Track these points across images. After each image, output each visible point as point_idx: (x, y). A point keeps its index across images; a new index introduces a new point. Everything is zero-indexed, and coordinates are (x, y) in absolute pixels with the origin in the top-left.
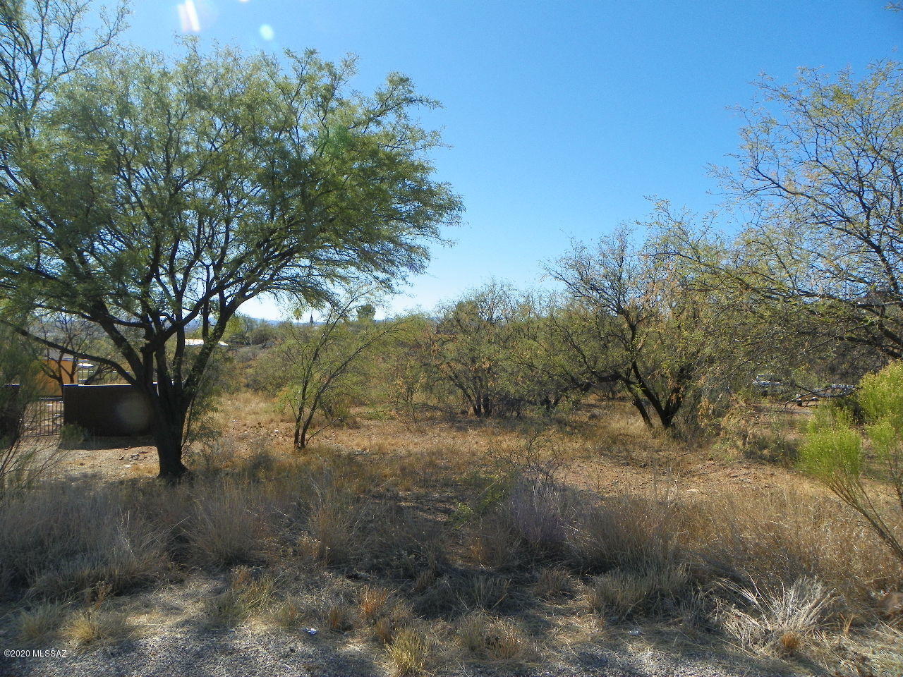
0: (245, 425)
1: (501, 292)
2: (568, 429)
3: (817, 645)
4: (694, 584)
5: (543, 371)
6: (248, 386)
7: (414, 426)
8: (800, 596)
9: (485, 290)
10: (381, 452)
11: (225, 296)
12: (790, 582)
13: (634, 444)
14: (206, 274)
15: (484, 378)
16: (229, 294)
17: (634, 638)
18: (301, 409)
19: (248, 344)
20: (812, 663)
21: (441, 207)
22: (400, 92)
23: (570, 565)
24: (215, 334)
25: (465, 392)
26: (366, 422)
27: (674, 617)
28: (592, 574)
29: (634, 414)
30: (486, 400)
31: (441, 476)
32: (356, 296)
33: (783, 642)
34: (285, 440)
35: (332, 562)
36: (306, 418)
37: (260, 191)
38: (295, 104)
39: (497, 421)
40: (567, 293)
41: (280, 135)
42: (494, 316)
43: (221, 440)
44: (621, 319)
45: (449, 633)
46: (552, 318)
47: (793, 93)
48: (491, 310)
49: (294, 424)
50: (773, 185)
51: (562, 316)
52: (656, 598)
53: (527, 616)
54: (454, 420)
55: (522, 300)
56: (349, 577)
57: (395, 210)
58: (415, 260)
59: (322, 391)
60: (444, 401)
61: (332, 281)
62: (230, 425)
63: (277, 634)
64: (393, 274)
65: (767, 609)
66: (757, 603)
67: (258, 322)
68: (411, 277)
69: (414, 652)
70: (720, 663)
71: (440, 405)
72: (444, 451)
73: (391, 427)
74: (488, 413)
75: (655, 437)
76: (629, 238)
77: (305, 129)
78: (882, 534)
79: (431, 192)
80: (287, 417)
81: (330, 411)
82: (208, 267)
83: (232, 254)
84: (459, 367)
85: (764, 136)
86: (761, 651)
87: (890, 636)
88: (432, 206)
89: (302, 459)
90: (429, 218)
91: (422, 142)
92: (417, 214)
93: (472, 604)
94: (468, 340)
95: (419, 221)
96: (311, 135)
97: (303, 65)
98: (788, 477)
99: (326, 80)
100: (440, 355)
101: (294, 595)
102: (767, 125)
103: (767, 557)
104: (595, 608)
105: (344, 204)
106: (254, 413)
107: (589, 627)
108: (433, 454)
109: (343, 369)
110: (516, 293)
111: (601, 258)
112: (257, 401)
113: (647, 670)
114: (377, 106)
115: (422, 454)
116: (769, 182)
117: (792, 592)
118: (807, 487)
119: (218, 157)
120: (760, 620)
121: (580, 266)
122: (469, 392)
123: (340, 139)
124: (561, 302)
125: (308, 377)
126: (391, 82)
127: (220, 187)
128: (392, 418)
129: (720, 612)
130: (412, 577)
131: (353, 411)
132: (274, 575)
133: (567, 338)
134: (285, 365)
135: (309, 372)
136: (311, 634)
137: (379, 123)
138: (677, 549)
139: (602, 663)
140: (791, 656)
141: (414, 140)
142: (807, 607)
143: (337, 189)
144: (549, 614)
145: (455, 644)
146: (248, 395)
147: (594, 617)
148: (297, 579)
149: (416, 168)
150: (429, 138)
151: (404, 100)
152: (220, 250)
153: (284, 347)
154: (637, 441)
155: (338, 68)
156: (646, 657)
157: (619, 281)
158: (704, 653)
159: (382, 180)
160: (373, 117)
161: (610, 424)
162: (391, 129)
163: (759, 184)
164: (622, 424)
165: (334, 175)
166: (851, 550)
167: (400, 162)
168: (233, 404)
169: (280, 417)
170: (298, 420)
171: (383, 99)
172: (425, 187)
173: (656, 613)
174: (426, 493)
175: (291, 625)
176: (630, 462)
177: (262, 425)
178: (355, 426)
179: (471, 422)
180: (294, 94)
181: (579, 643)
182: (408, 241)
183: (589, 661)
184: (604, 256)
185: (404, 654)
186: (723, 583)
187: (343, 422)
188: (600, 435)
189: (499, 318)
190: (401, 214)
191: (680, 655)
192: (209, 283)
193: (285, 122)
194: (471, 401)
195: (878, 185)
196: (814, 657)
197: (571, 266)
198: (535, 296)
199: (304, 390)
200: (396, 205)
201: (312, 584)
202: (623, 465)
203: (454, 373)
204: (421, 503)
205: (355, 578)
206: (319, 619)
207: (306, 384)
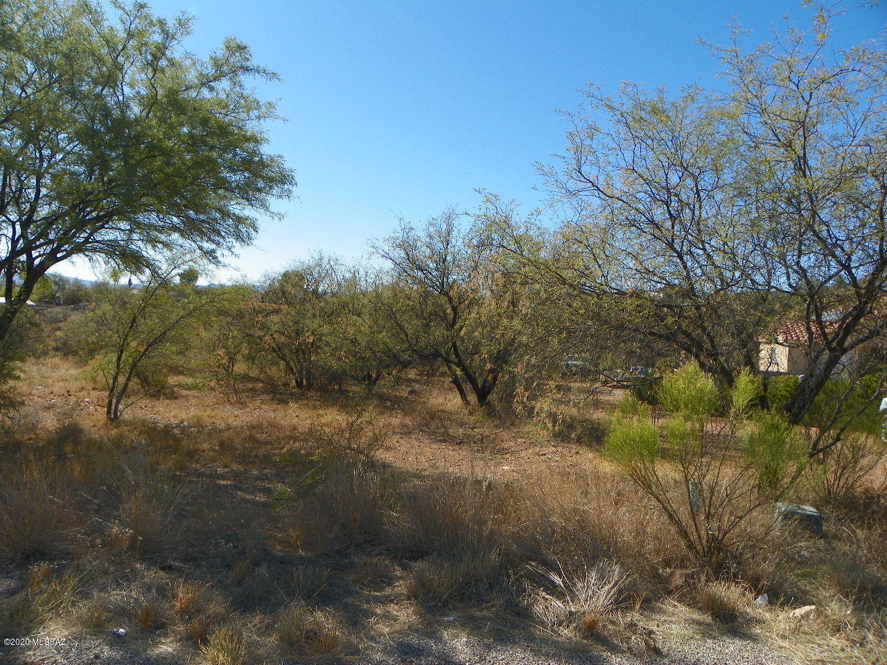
0: (52, 393)
1: (328, 267)
2: (388, 404)
3: (613, 623)
4: (506, 568)
5: (367, 348)
6: (57, 349)
7: (234, 398)
8: (601, 578)
9: (312, 263)
10: (199, 424)
11: (34, 256)
12: (592, 563)
13: (451, 421)
14: (11, 229)
15: (307, 351)
16: (38, 254)
17: (448, 625)
18: (115, 379)
19: (58, 304)
20: (608, 641)
21: (272, 180)
22: (236, 59)
23: (388, 550)
24: (19, 296)
25: (288, 364)
26: (184, 392)
27: (487, 602)
28: (410, 561)
29: (451, 390)
30: (309, 373)
31: (261, 452)
32: (179, 263)
33: (585, 623)
34: (96, 410)
35: (145, 552)
36: (120, 388)
37: (77, 147)
38: (121, 59)
39: (319, 394)
40: (393, 273)
41: (102, 91)
42: (320, 290)
43: (23, 410)
44: (443, 300)
45: (267, 628)
46: (378, 296)
47: (616, 105)
48: (317, 282)
49: (107, 393)
50: (593, 188)
51: (388, 294)
52: (470, 583)
53: (346, 605)
54: (277, 393)
55: (348, 275)
56: (162, 569)
57: (224, 179)
58: (242, 230)
59: (139, 361)
60: (266, 372)
61: (154, 247)
62: (34, 392)
63: (79, 638)
64: (218, 244)
65: (571, 591)
66: (562, 586)
67: (71, 281)
68: (237, 247)
69: (230, 652)
70: (528, 646)
71: (262, 376)
72: (265, 424)
73: (211, 398)
74: (310, 386)
75: (471, 414)
76: (455, 223)
77: (132, 86)
78: (670, 516)
79: (262, 164)
80: (99, 386)
81: (146, 380)
82: (13, 224)
83: (43, 211)
84: (283, 339)
85: (587, 142)
86: (566, 632)
87: (671, 609)
88: (263, 178)
89: (114, 432)
90: (260, 190)
91: (256, 112)
92: (246, 184)
93: (291, 594)
94: (293, 313)
95: (248, 192)
96: (138, 93)
97: (132, 19)
98: (591, 455)
99: (157, 38)
100: (263, 327)
101: (101, 590)
102: (593, 130)
103: (572, 539)
104: (412, 596)
105: (170, 170)
106: (63, 380)
107: (405, 615)
108: (253, 427)
109: (162, 338)
110: (343, 268)
111: (428, 239)
112: (66, 367)
113: (461, 657)
114: (210, 71)
115: (242, 427)
116: (590, 185)
117: (593, 574)
118: (608, 467)
119: (29, 105)
120: (564, 601)
121: (407, 246)
122: (292, 363)
123: (169, 103)
124: (387, 280)
125: (123, 346)
126: (227, 47)
127: (30, 137)
128: (212, 389)
129: (529, 596)
130: (229, 567)
131: (172, 380)
132: (79, 569)
133: (391, 315)
134: (98, 331)
135: (124, 341)
136: (119, 636)
137: (212, 89)
138: (492, 533)
139: (418, 652)
140: (591, 636)
141: (248, 109)
142: (606, 588)
143: (163, 154)
144: (368, 602)
145: (272, 640)
146: (57, 360)
147: (412, 604)
148: (105, 573)
149: (248, 139)
150: (264, 110)
151: (240, 68)
152: (28, 205)
153: (99, 312)
154: (454, 417)
155: (171, 24)
156: (460, 644)
157: (444, 263)
158: (514, 637)
159: (212, 148)
160: (206, 82)
161: (429, 399)
162: (224, 97)
163: (581, 185)
164: (441, 400)
165: (160, 140)
166: (644, 532)
167: (232, 134)
168: (39, 370)
169: (91, 385)
170: (112, 391)
171: (217, 63)
172: (257, 159)
173: (470, 598)
174: (245, 469)
175: (96, 627)
176: (447, 439)
177: (71, 393)
178: (172, 396)
179: (292, 394)
180: (120, 48)
181: (397, 632)
182: (237, 212)
183: (406, 651)
184: (431, 237)
185: (220, 655)
186: (532, 566)
187: (159, 391)
188: (420, 411)
189: (325, 293)
190: (230, 183)
191: (491, 640)
192: (14, 242)
193: (110, 76)
194: (294, 374)
195: (683, 197)
196: (610, 635)
197: (400, 246)
198: (362, 273)
199: (119, 359)
200: (225, 174)
201: (122, 579)
202: (441, 441)
203: (277, 345)
204: (240, 481)
205: (168, 569)
206: (129, 618)
207: (122, 352)
